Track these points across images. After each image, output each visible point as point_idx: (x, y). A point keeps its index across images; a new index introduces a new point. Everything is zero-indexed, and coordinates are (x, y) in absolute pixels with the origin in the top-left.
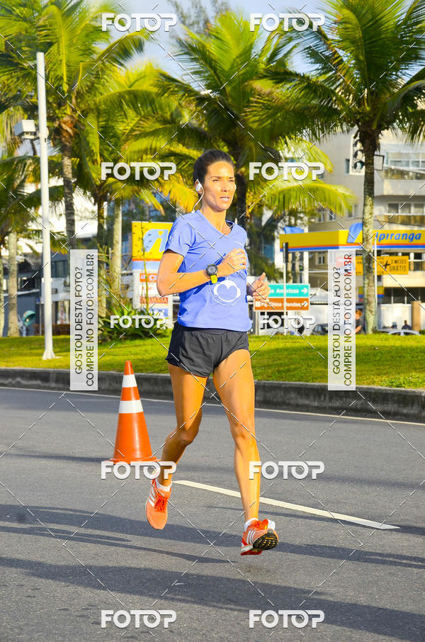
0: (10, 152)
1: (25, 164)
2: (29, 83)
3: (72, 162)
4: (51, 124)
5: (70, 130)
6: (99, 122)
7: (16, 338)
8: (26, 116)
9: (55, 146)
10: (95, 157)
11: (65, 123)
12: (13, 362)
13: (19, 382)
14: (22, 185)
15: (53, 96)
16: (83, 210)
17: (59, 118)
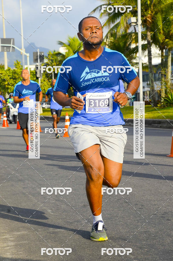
0: (126, 31)
1: (132, 36)
2: (134, 2)
3: (151, 34)
4: (142, 18)
5: (150, 20)
6: (162, 16)
7: (128, 107)
8: (132, 16)
9: (144, 27)
10: (160, 31)
11: (148, 17)
12: (128, 116)
13: (130, 125)
14: (130, 44)
15: (144, 7)
16: (155, 53)
17: (145, 16)
